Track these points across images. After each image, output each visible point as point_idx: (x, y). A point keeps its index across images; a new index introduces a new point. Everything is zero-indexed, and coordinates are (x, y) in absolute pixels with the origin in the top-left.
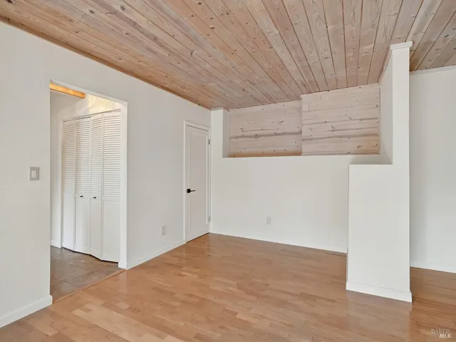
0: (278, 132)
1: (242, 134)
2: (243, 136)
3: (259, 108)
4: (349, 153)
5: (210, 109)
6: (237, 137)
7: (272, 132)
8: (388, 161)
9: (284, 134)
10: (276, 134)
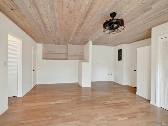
0: (60, 53)
1: (48, 52)
2: (48, 53)
3: (54, 45)
4: (78, 60)
5: (37, 43)
6: (46, 53)
7: (58, 53)
8: (88, 62)
9: (61, 53)
10: (59, 53)
